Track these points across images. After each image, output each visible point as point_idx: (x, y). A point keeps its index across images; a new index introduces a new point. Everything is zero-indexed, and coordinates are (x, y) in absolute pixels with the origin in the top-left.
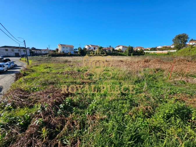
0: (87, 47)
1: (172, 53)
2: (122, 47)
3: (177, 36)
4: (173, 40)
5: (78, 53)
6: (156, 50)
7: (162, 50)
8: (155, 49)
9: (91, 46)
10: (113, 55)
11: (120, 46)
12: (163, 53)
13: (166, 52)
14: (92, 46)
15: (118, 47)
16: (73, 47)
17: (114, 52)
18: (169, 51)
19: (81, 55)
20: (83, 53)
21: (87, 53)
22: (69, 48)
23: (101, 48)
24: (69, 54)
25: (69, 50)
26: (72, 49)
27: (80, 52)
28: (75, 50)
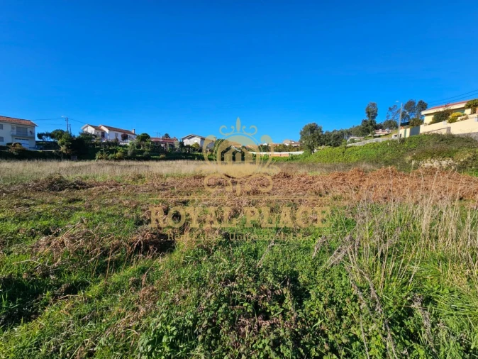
0: (91, 130)
1: (296, 156)
2: (199, 139)
3: (306, 126)
4: (301, 134)
5: (59, 148)
6: (269, 151)
7: (280, 151)
8: (266, 149)
9: (107, 130)
11: (193, 137)
12: (282, 156)
13: (285, 154)
14: (110, 128)
15: (189, 139)
16: (33, 126)
17: (183, 151)
18: (291, 153)
19: (74, 155)
20: (82, 148)
21: (99, 149)
22: (13, 128)
23: (145, 137)
24: (12, 150)
25: (13, 136)
26: (29, 134)
27: (67, 146)
28: (40, 136)
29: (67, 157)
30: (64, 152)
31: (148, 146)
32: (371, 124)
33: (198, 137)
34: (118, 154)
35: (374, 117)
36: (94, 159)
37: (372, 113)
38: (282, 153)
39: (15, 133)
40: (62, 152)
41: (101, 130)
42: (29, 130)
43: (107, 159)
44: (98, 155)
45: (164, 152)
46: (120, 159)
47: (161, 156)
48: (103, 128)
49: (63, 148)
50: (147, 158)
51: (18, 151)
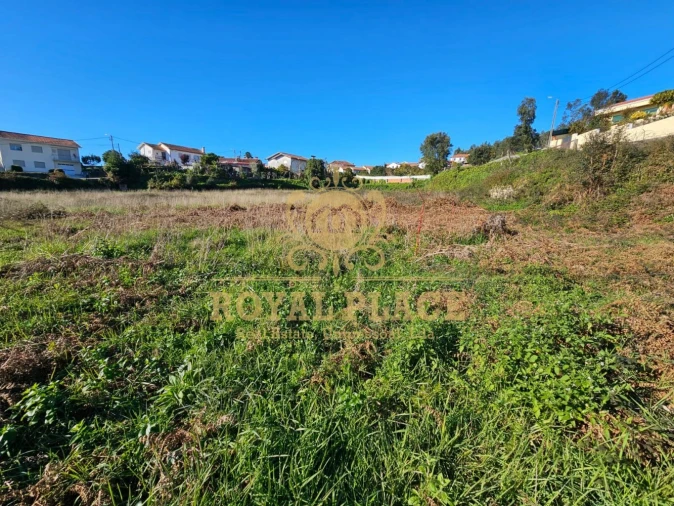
0: (147, 152)
2: (289, 159)
3: (428, 137)
4: (421, 149)
5: (104, 174)
6: (386, 175)
7: (401, 175)
8: (382, 171)
9: (168, 150)
10: (263, 187)
11: (282, 156)
12: (403, 182)
13: (408, 179)
14: (171, 147)
16: (76, 147)
17: (263, 177)
19: (123, 183)
20: (131, 174)
21: (152, 176)
22: (53, 151)
23: (211, 159)
24: (52, 178)
25: (54, 161)
26: (73, 158)
27: (114, 172)
28: (85, 159)
29: (115, 187)
30: (112, 179)
31: (214, 170)
32: (526, 132)
33: (288, 155)
34: (174, 182)
35: (531, 121)
36: (145, 188)
37: (528, 115)
38: (403, 177)
39: (57, 157)
40: (109, 180)
41: (161, 149)
42: (72, 153)
43: (161, 189)
44: (150, 183)
45: (236, 177)
46: (177, 187)
47: (231, 184)
48: (163, 146)
49: (110, 176)
50: (211, 187)
51: (59, 179)
